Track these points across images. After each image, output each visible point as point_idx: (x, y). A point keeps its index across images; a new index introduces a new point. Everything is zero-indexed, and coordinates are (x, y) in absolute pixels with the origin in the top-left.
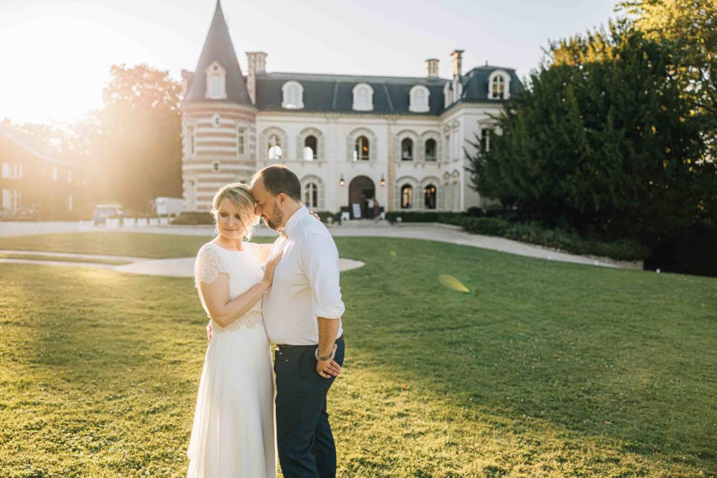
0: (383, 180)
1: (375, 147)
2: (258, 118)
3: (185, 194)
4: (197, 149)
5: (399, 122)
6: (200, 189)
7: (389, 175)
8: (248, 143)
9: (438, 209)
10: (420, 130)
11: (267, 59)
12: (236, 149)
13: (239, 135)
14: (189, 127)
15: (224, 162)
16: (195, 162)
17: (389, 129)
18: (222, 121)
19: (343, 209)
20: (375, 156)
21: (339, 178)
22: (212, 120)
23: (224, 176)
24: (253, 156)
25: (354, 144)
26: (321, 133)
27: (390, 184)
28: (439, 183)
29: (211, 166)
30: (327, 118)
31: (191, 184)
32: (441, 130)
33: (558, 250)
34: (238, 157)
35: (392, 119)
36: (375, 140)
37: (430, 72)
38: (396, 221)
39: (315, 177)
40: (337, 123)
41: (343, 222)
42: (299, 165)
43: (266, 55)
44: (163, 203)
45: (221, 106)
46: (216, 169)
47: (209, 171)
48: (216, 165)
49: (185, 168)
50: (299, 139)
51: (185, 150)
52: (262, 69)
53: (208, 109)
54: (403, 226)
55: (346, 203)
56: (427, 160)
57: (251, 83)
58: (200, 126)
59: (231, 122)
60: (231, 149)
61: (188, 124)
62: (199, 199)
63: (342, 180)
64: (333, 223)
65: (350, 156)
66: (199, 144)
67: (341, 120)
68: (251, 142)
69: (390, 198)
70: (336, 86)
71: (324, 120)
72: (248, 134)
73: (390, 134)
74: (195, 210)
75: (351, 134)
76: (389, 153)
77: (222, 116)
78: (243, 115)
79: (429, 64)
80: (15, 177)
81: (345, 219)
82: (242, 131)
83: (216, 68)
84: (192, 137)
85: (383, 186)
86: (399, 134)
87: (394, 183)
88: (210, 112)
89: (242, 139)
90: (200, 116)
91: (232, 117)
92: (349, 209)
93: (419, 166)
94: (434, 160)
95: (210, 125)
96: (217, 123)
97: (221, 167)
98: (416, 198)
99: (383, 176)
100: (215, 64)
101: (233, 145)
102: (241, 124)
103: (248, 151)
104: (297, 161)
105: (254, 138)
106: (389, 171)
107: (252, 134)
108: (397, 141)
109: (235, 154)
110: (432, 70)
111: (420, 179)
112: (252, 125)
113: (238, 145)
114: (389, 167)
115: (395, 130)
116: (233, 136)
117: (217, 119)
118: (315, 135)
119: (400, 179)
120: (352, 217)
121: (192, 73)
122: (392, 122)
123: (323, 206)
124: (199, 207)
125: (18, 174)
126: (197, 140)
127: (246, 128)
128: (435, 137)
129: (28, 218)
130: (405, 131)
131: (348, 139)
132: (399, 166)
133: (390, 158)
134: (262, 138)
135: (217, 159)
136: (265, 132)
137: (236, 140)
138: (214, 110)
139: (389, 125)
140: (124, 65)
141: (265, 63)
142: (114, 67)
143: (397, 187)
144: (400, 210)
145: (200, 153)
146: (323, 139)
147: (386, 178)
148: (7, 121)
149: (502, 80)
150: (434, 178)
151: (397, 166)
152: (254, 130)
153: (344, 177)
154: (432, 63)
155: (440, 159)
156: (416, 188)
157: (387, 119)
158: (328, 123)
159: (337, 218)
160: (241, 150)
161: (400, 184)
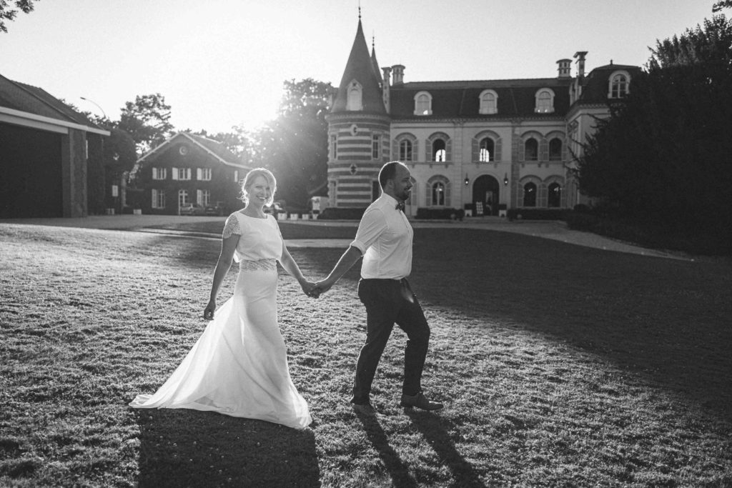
0: (506, 179)
1: (500, 148)
2: (392, 125)
3: (329, 193)
4: (339, 154)
5: (524, 123)
6: (340, 189)
7: (512, 175)
8: (382, 148)
9: (562, 207)
10: (544, 131)
11: (405, 71)
12: (371, 154)
13: (373, 141)
14: (332, 136)
15: (359, 166)
16: (337, 166)
17: (513, 131)
18: (359, 130)
19: (467, 207)
20: (499, 157)
21: (465, 178)
22: (351, 130)
23: (360, 177)
24: (386, 159)
25: (479, 146)
26: (448, 137)
27: (513, 183)
28: (563, 182)
29: (349, 169)
30: (453, 122)
31: (333, 184)
32: (565, 130)
33: (635, 244)
34: (372, 160)
35: (516, 122)
36: (500, 141)
37: (560, 73)
38: (516, 218)
39: (441, 177)
40: (463, 127)
41: (465, 218)
42: (428, 166)
43: (404, 67)
44: (317, 201)
45: (358, 117)
46: (353, 171)
47: (347, 173)
48: (353, 168)
49: (329, 170)
50: (427, 142)
51: (329, 156)
52: (399, 80)
53: (347, 121)
54: (522, 223)
55: (470, 201)
56: (550, 160)
57: (386, 95)
58: (341, 134)
59: (366, 130)
60: (366, 154)
61: (332, 133)
62: (340, 197)
63: (467, 180)
64: (455, 219)
65: (475, 157)
66: (341, 150)
67: (467, 124)
68: (385, 147)
69: (513, 196)
70: (464, 92)
71: (451, 125)
72: (382, 140)
73: (514, 135)
74: (336, 206)
75: (476, 136)
76: (513, 153)
77: (359, 126)
78: (377, 124)
79: (560, 66)
80: (206, 179)
81: (468, 215)
82: (376, 137)
83: (354, 85)
84: (335, 144)
85: (506, 184)
86: (523, 135)
87: (517, 182)
88: (349, 123)
89: (376, 146)
90: (341, 127)
91: (368, 126)
92: (472, 207)
93: (543, 165)
94: (560, 159)
95: (349, 134)
96: (355, 132)
97: (357, 170)
98: (539, 196)
99: (506, 175)
100: (355, 81)
101: (368, 150)
102: (375, 132)
103: (381, 155)
104: (426, 163)
105: (387, 144)
106: (513, 170)
107: (386, 140)
108: (522, 142)
109: (369, 158)
110: (563, 71)
111: (543, 178)
112: (386, 132)
113: (372, 150)
114: (513, 166)
115: (518, 131)
116: (368, 142)
117: (355, 128)
118: (443, 139)
119: (523, 178)
120: (475, 214)
121: (337, 89)
122: (516, 124)
123: (449, 204)
124: (339, 204)
125: (208, 178)
126: (339, 146)
127: (380, 135)
128: (560, 137)
129: (213, 213)
130: (530, 132)
131: (474, 142)
132: (523, 166)
133: (513, 158)
134: (395, 143)
135: (353, 163)
136: (398, 137)
137: (371, 146)
138: (353, 120)
139: (513, 126)
140: (294, 80)
141: (402, 75)
142: (286, 82)
143: (520, 186)
144: (522, 207)
145: (339, 158)
146: (450, 143)
147: (509, 177)
148: (204, 133)
149: (623, 79)
150: (558, 177)
151: (521, 166)
152: (388, 136)
153: (469, 177)
154: (563, 64)
155: (565, 159)
156: (540, 187)
157: (511, 121)
158: (455, 127)
159: (459, 214)
160: (376, 155)
161: (524, 183)
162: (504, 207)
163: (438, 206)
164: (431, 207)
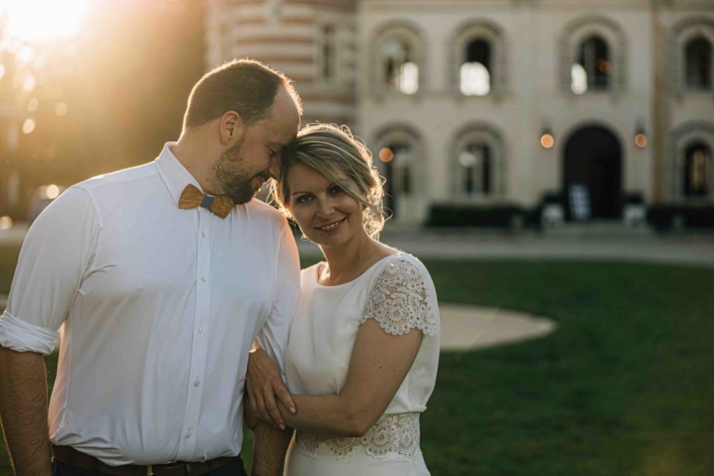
0: (641, 133)
1: (623, 60)
2: (365, 3)
7: (656, 120)
8: (342, 56)
13: (320, 38)
17: (655, 18)
18: (288, 11)
19: (549, 199)
20: (623, 80)
21: (541, 126)
22: (265, 11)
24: (352, 85)
25: (573, 52)
26: (499, 31)
36: (624, 43)
38: (672, 225)
39: (486, 126)
41: (547, 229)
55: (554, 184)
58: (243, 22)
59: (305, 11)
63: (547, 131)
64: (525, 227)
65: (566, 80)
68: (347, 56)
69: (658, 172)
72: (341, 37)
73: (657, 28)
75: (568, 31)
82: (328, 29)
86: (678, 29)
87: (667, 139)
89: (328, 50)
92: (561, 198)
95: (259, 21)
96: (277, 15)
99: (640, 122)
101: (309, 61)
102: (327, 16)
103: (341, 75)
104: (445, 94)
105: (354, 47)
106: (656, 111)
107: (350, 37)
108: (675, 45)
112: (351, 19)
114: (656, 101)
115: (670, 18)
116: (307, 41)
117: (277, 8)
118: (488, 36)
119: (679, 131)
120: (569, 216)
123: (505, 191)
127: (337, 26)
130: (693, 22)
131: (563, 43)
132: (680, 100)
134: (371, 46)
136: (380, 31)
137: (314, 51)
143: (674, 149)
144: (681, 200)
146: (506, 44)
147: (648, 127)
151: (674, 99)
152: (354, 28)
153: (552, 125)
158: (516, 10)
159: (533, 219)
160: (327, 72)
161: (682, 142)
162: (636, 199)
163: (478, 199)
164: (462, 199)
